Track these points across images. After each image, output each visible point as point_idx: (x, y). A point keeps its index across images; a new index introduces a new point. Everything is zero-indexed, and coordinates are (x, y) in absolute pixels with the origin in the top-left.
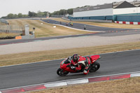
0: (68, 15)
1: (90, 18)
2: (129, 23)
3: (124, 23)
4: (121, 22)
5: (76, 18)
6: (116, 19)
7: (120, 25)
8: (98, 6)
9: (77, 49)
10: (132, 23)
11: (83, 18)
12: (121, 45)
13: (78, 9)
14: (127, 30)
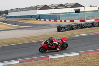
0: (5, 15)
1: (20, 17)
2: (48, 20)
3: (45, 20)
4: (43, 20)
5: (11, 17)
6: (39, 17)
7: (42, 22)
8: (26, 8)
9: (11, 39)
10: (50, 21)
11: (15, 17)
12: (42, 36)
13: (12, 11)
14: (46, 25)
